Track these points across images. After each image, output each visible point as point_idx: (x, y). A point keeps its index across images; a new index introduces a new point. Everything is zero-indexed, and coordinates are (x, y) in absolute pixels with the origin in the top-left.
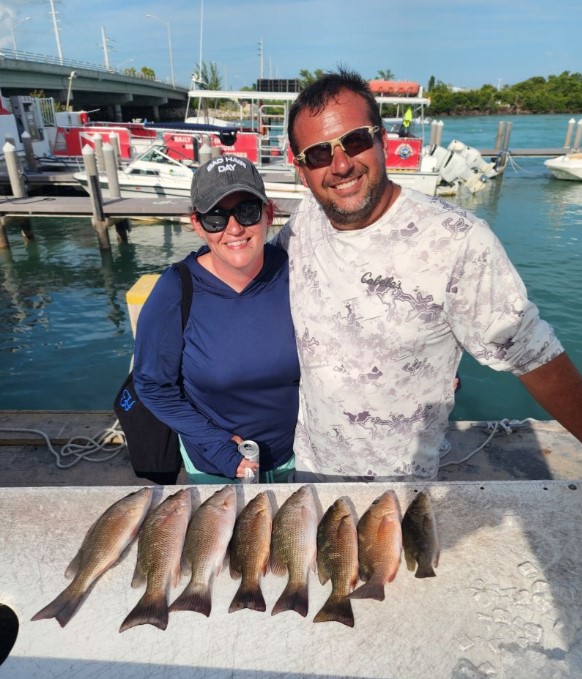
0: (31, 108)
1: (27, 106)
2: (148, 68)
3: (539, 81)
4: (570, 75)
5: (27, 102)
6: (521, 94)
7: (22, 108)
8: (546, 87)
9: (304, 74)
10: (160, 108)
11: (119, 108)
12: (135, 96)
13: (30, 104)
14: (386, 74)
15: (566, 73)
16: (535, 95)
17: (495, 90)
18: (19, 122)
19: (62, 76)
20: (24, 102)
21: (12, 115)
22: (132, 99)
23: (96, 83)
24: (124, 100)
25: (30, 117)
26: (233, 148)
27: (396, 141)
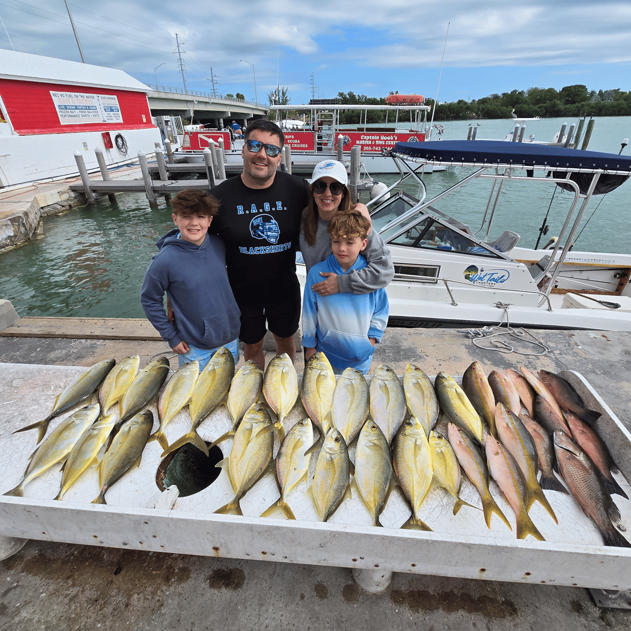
0: (169, 123)
1: (167, 122)
2: (240, 93)
5: (167, 119)
6: (484, 107)
7: (164, 123)
8: (500, 102)
9: (341, 95)
10: (248, 120)
11: (222, 121)
12: (232, 113)
13: (169, 121)
14: (395, 94)
15: (514, 91)
16: (492, 107)
17: (466, 103)
18: (162, 132)
19: (187, 101)
20: (165, 120)
21: (158, 128)
22: (230, 115)
23: (208, 105)
24: (225, 116)
25: (169, 129)
26: (299, 141)
27: (407, 134)
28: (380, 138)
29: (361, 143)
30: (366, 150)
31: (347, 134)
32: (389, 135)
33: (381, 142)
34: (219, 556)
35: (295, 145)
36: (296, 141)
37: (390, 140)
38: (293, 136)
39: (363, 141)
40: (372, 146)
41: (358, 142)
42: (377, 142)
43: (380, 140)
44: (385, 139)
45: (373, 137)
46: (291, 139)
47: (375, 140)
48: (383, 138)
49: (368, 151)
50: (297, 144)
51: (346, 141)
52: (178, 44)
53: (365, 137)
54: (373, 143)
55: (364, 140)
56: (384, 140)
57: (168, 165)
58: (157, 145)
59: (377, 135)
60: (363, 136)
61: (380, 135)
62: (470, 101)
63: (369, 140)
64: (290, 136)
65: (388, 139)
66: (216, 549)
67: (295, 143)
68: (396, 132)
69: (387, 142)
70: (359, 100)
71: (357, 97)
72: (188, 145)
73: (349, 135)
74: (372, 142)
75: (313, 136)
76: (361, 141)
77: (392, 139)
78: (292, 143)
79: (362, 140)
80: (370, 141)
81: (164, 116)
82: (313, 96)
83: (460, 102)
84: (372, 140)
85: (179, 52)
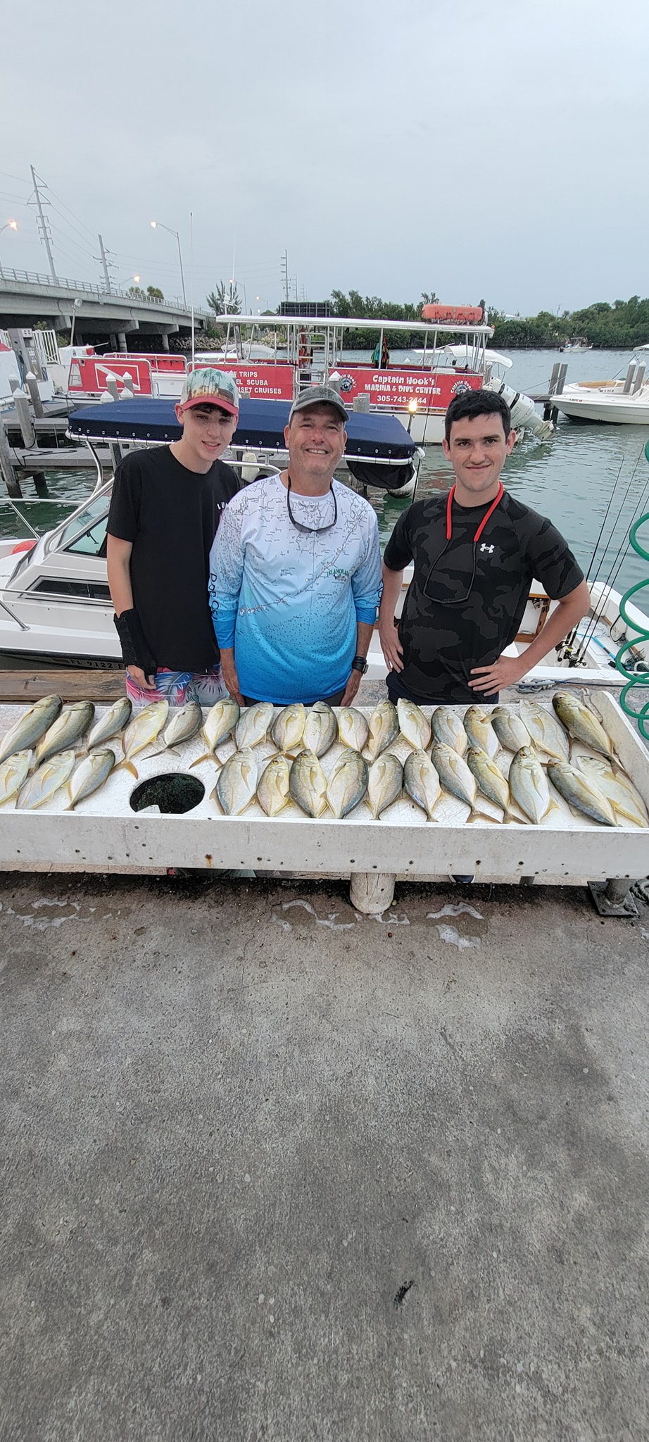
0: (32, 343)
1: (27, 340)
2: (155, 287)
3: (602, 308)
4: (639, 301)
5: (28, 336)
6: (583, 325)
7: (22, 342)
8: (611, 317)
9: (337, 294)
10: (170, 336)
11: (123, 338)
12: (141, 323)
13: (30, 338)
14: (430, 297)
15: (635, 298)
16: (597, 327)
17: (553, 318)
18: (21, 360)
19: (58, 300)
20: (25, 336)
21: (12, 351)
22: (138, 327)
23: (96, 307)
24: (129, 328)
25: (32, 354)
26: (266, 383)
27: (452, 376)
28: (405, 381)
29: (373, 388)
30: (381, 402)
31: (348, 372)
32: (422, 377)
33: (407, 389)
34: (212, 867)
35: (261, 390)
36: (261, 382)
37: (423, 385)
38: (255, 373)
39: (377, 385)
40: (391, 394)
41: (367, 387)
42: (400, 387)
43: (405, 384)
44: (414, 383)
45: (394, 378)
46: (253, 377)
47: (397, 385)
48: (410, 381)
49: (385, 402)
50: (262, 387)
51: (348, 384)
52: (36, 187)
53: (380, 378)
54: (394, 389)
55: (377, 383)
56: (412, 385)
57: (37, 421)
58: (14, 385)
59: (400, 375)
60: (377, 376)
61: (405, 376)
62: (560, 315)
63: (387, 383)
64: (252, 373)
65: (420, 383)
66: (209, 857)
67: (259, 386)
68: (433, 372)
69: (418, 388)
70: (367, 305)
71: (364, 300)
72: (77, 382)
73: (354, 374)
74: (391, 388)
75: (291, 374)
76: (373, 385)
77: (426, 383)
78: (255, 386)
79: (375, 383)
80: (389, 386)
81: (23, 330)
82: (287, 296)
83: (543, 315)
84: (392, 385)
85: (40, 204)
